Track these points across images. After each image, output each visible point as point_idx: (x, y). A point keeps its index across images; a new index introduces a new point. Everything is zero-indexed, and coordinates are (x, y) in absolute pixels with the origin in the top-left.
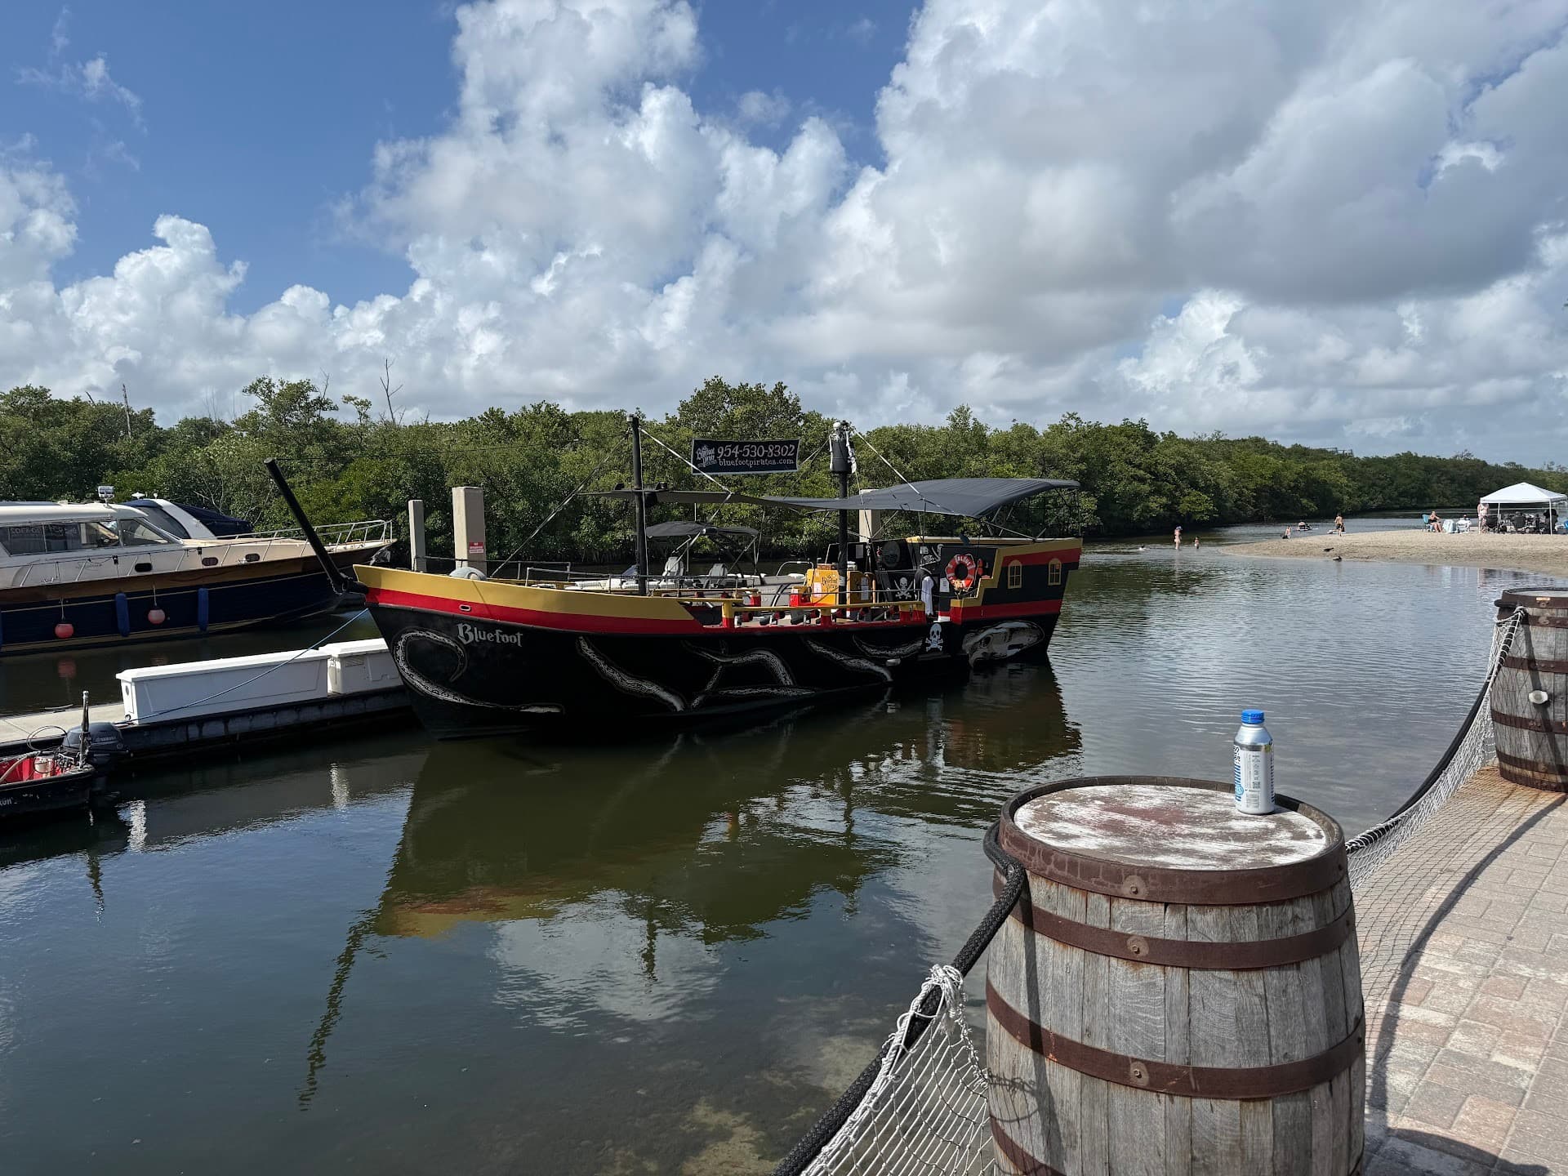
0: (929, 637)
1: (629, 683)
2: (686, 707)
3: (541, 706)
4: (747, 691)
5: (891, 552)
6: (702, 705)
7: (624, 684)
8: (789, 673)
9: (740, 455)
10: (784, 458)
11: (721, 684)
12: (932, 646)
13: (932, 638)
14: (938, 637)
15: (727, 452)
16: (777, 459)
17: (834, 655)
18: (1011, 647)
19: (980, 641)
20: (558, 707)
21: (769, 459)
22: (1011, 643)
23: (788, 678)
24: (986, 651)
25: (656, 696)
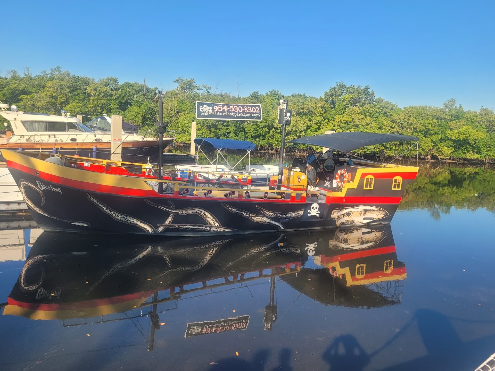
0: (310, 209)
1: (119, 217)
2: (154, 231)
3: (79, 223)
4: (191, 227)
5: (329, 164)
6: (164, 231)
7: (117, 217)
8: (216, 220)
9: (228, 111)
10: (254, 113)
11: (174, 222)
12: (312, 214)
13: (312, 210)
14: (317, 210)
15: (220, 109)
16: (251, 114)
17: (245, 214)
18: (365, 219)
19: (344, 214)
20: (87, 224)
21: (246, 113)
22: (365, 217)
23: (215, 222)
24: (348, 219)
25: (136, 224)
